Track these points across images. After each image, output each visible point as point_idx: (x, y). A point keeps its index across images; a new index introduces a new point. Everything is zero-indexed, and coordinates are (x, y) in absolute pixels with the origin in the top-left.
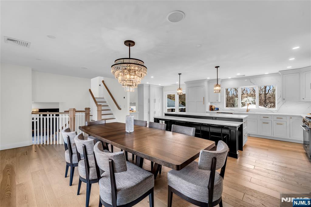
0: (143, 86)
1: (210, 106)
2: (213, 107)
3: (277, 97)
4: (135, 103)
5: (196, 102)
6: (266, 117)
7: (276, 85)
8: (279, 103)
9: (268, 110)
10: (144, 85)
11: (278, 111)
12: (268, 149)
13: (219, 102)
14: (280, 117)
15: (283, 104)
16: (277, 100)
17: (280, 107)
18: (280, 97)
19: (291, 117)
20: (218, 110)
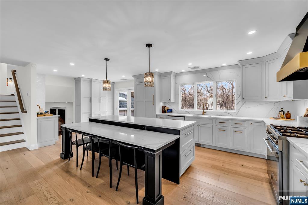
0: (81, 80)
1: (163, 107)
2: (166, 109)
3: (237, 96)
4: (72, 103)
5: (145, 101)
6: (222, 122)
7: (235, 80)
8: (238, 103)
9: (226, 113)
10: (81, 78)
11: (237, 114)
12: (219, 176)
13: (172, 101)
14: (238, 123)
15: (243, 105)
16: (237, 99)
17: (240, 108)
18: (240, 96)
19: (252, 122)
20: (172, 112)
